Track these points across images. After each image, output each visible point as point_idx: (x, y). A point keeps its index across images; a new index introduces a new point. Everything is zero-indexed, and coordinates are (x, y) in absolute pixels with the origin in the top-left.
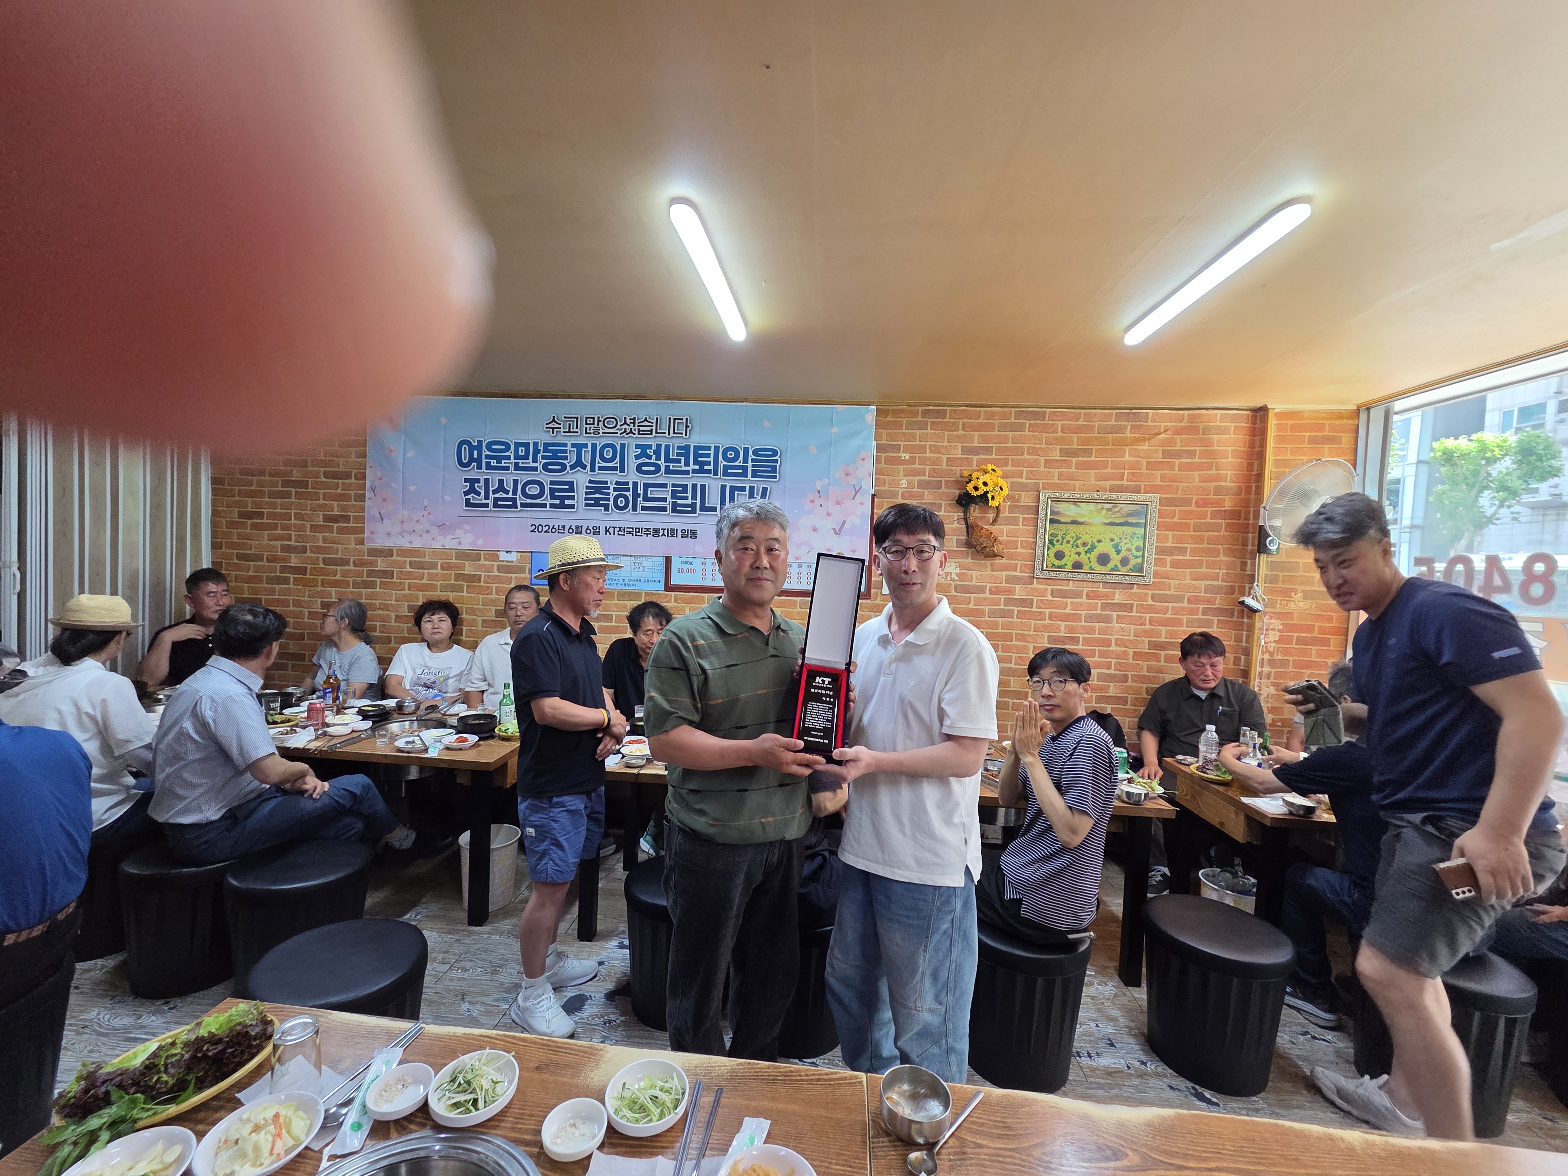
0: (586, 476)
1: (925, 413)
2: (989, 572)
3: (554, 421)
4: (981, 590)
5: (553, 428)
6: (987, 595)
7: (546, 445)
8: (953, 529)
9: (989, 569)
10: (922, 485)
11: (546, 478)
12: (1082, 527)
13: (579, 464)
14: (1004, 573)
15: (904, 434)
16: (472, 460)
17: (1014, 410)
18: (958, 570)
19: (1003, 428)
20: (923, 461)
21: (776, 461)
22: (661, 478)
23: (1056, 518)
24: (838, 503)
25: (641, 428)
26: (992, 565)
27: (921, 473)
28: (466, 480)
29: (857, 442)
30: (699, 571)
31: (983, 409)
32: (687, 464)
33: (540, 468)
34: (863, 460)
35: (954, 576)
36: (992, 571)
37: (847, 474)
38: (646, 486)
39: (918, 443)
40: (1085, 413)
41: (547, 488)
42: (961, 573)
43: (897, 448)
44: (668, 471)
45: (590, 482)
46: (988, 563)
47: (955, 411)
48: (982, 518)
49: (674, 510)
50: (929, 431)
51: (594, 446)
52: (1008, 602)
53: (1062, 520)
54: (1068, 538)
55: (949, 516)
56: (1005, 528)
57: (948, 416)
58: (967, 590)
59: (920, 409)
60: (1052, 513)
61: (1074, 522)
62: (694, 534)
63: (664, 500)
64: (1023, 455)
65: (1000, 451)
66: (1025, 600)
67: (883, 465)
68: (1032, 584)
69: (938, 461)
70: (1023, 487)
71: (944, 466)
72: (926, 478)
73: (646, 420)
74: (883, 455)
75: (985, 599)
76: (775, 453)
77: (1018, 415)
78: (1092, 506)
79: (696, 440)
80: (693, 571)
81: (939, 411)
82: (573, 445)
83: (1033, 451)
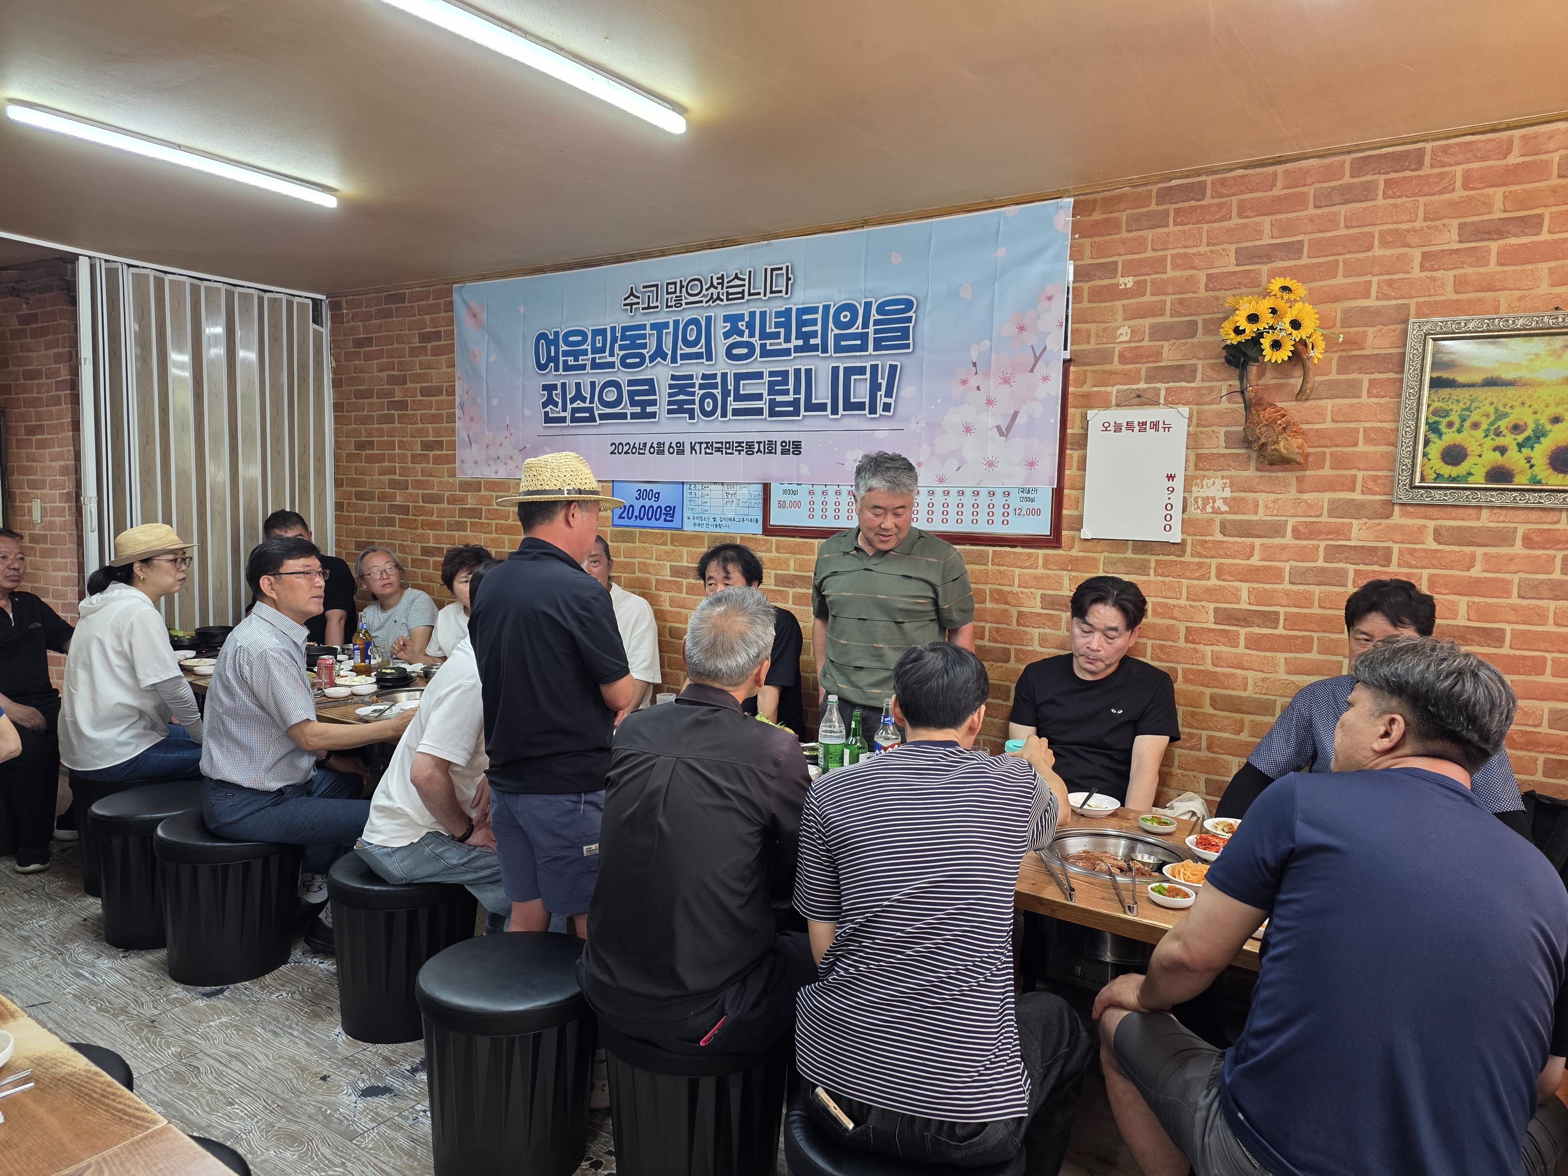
0: (666, 369)
1: (1165, 196)
2: (1292, 494)
3: (632, 294)
4: (1276, 530)
5: (631, 305)
6: (1288, 539)
7: (625, 329)
8: (1218, 414)
9: (1293, 489)
10: (1160, 333)
11: (623, 376)
12: (1510, 392)
13: (660, 353)
14: (1327, 496)
15: (1124, 242)
16: (549, 359)
17: (1348, 158)
18: (1227, 493)
19: (1324, 199)
20: (1160, 289)
21: (909, 319)
22: (756, 365)
23: (1445, 375)
24: (1006, 381)
25: (731, 290)
26: (1300, 480)
27: (1156, 310)
28: (545, 387)
29: (1038, 268)
30: (805, 506)
31: (1280, 168)
32: (788, 340)
33: (618, 363)
34: (1050, 298)
35: (1219, 504)
36: (1300, 491)
37: (1022, 329)
38: (738, 377)
39: (1149, 254)
40: (1524, 137)
41: (625, 389)
42: (1234, 499)
43: (1110, 269)
44: (765, 353)
45: (674, 377)
46: (1291, 477)
47: (1223, 182)
48: (1279, 387)
49: (772, 413)
50: (1172, 228)
51: (676, 323)
52: (1333, 553)
53: (1461, 379)
54: (1475, 417)
55: (1211, 389)
56: (1329, 404)
57: (1209, 192)
58: (1246, 530)
59: (1154, 188)
60: (1435, 366)
61: (1491, 383)
62: (796, 447)
63: (759, 397)
64: (1370, 248)
65: (1318, 247)
66: (1373, 550)
67: (1085, 304)
68: (1389, 516)
69: (1189, 284)
70: (1371, 317)
71: (1202, 293)
72: (1167, 319)
73: (736, 277)
74: (1086, 286)
75: (1284, 548)
76: (909, 305)
77: (1359, 168)
78: (1538, 345)
79: (800, 298)
80: (797, 504)
81: (1190, 187)
82: (654, 326)
83: (1396, 238)
